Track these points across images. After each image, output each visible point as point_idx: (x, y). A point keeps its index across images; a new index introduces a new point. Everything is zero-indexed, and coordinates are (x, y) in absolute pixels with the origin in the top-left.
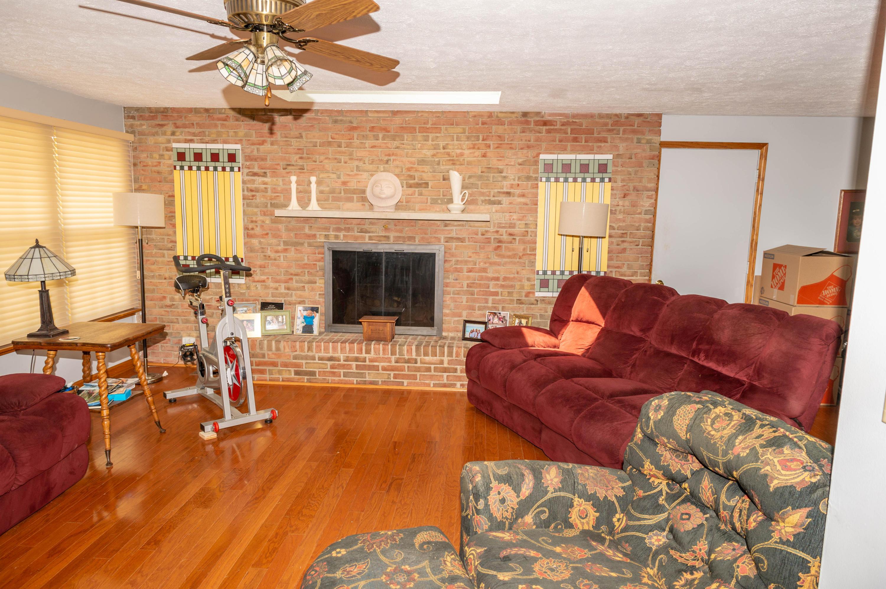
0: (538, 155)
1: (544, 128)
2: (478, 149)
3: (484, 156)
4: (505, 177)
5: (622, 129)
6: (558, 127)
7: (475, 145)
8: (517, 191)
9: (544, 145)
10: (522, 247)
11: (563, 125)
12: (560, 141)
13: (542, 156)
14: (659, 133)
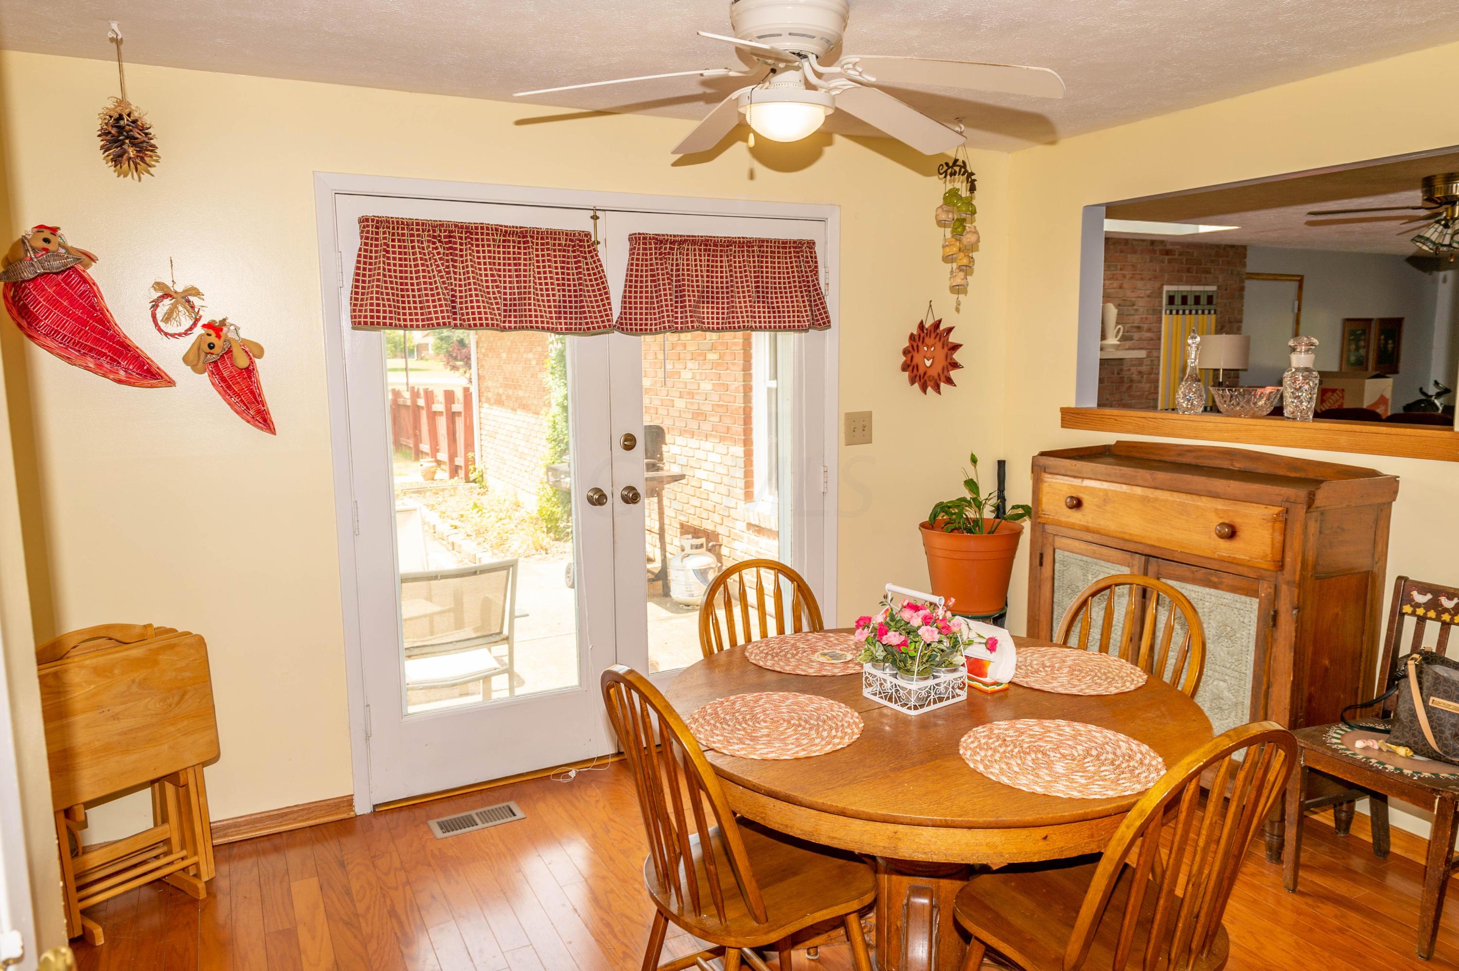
0: (1162, 285)
1: (1167, 258)
2: (1117, 279)
3: (1121, 287)
4: (1136, 310)
5: (1221, 260)
6: (1176, 256)
7: (1114, 275)
8: (1146, 326)
9: (1166, 276)
10: (1148, 385)
11: (1180, 255)
12: (1178, 271)
13: (1166, 288)
14: (1244, 265)
